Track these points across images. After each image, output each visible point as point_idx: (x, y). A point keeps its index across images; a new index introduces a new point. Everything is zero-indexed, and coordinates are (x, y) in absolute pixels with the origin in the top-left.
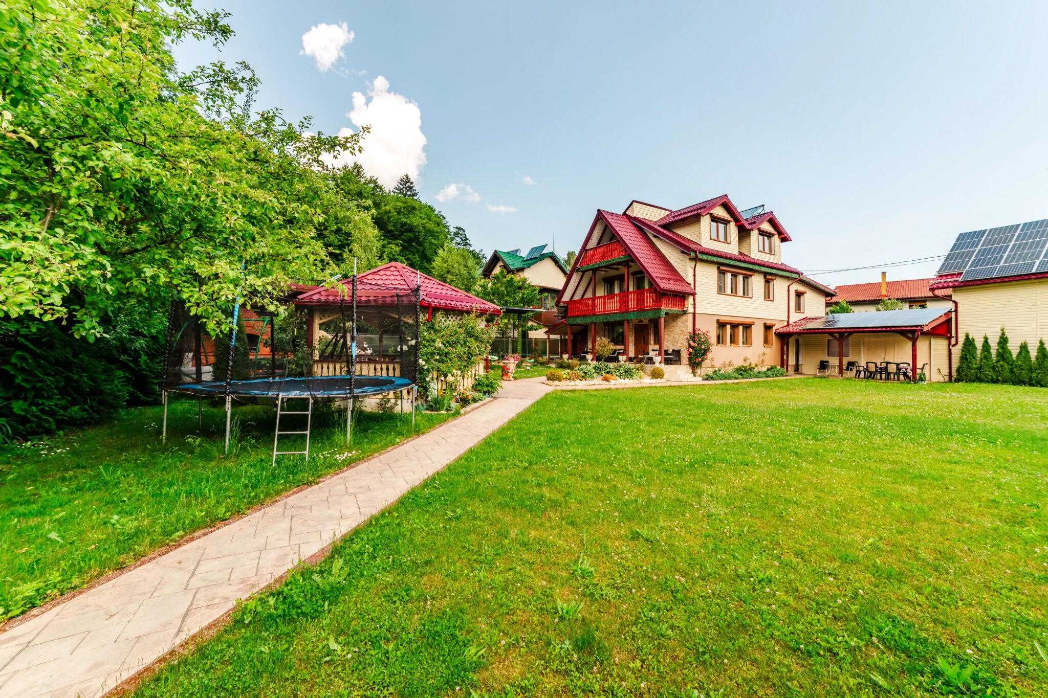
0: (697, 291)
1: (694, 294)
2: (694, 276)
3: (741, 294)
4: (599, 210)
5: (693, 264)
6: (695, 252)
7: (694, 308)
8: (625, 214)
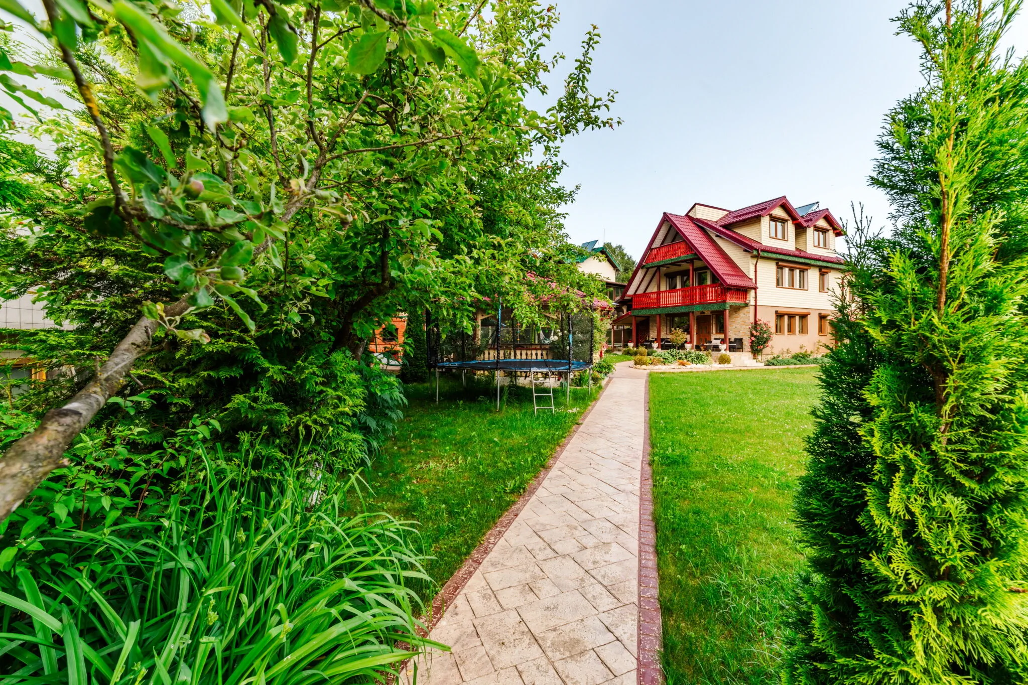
0: (758, 285)
1: (755, 289)
2: (756, 271)
3: (798, 287)
4: (665, 213)
5: (754, 261)
6: (758, 250)
7: (756, 301)
8: (687, 215)
